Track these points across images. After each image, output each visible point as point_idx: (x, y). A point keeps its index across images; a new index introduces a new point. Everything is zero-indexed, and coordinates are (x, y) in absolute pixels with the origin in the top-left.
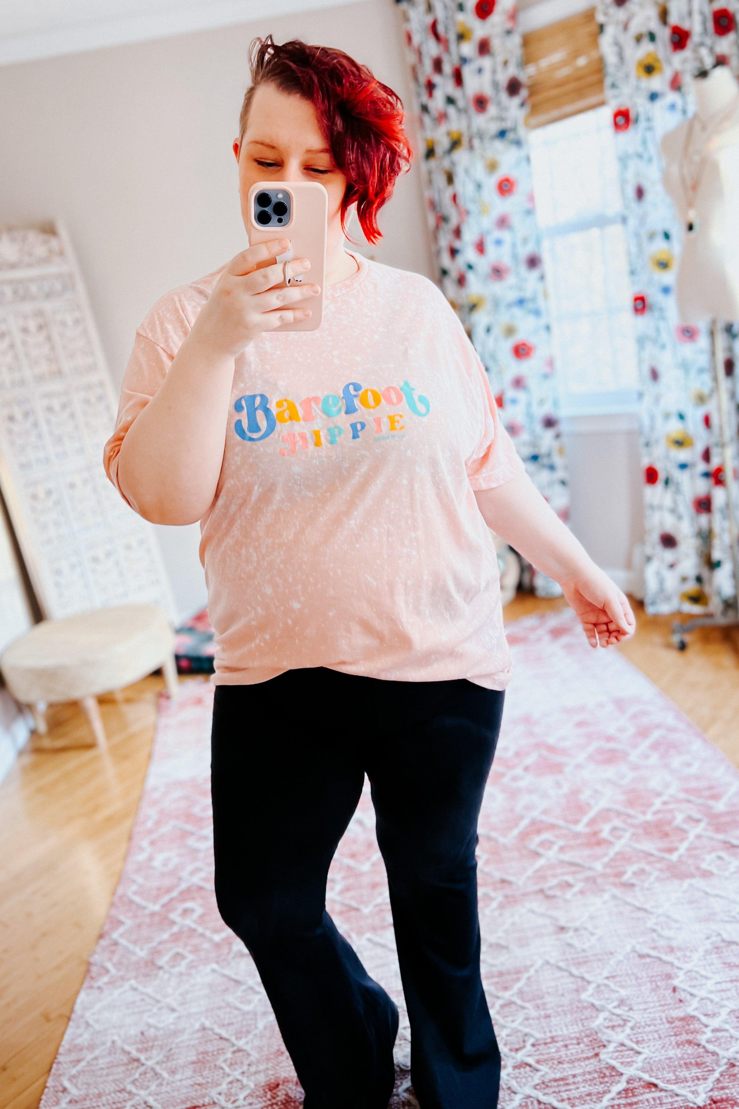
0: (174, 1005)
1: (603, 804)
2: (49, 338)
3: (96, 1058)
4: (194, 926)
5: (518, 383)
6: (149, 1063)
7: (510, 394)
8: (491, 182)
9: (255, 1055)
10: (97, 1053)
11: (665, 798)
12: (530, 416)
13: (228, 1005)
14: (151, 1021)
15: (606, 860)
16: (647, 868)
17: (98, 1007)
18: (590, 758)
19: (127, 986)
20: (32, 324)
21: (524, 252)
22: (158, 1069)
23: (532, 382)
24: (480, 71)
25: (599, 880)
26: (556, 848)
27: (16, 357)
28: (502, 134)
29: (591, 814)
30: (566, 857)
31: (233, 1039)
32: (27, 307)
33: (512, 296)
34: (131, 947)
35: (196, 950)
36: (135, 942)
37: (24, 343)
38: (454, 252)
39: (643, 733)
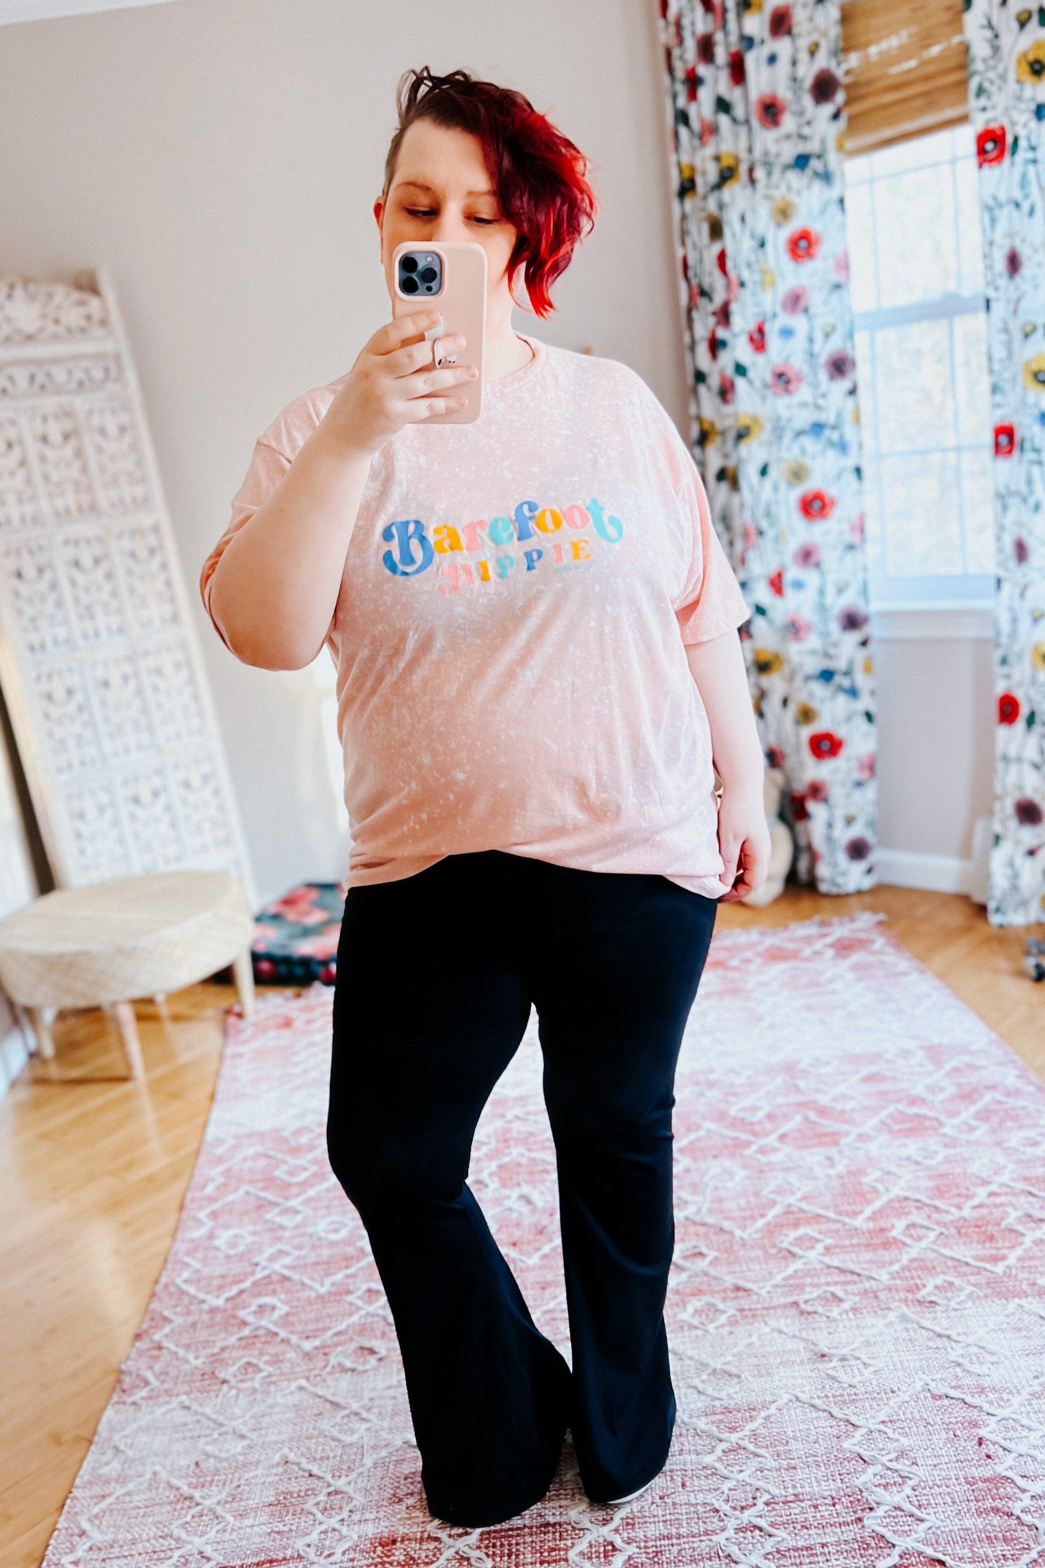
0: (244, 1430)
1: (896, 1191)
2: (79, 453)
3: (129, 1494)
4: (273, 1328)
5: (807, 556)
6: (207, 1503)
7: (792, 573)
8: (779, 239)
9: (359, 1500)
10: (130, 1487)
11: (993, 1188)
12: (822, 608)
13: (322, 1433)
14: (209, 1449)
15: (896, 1267)
16: (957, 1282)
17: (131, 1428)
18: (884, 1125)
19: (175, 1403)
20: (54, 430)
21: (826, 350)
22: (219, 1510)
23: (828, 557)
24: (772, 59)
25: (882, 1295)
26: (820, 1247)
27: (28, 481)
28: (802, 161)
29: (877, 1205)
30: (835, 1262)
31: (329, 1477)
32: (49, 403)
33: (804, 418)
34: (181, 1352)
35: (276, 1360)
36: (188, 1347)
37: (43, 459)
38: (716, 346)
39: (968, 1095)
